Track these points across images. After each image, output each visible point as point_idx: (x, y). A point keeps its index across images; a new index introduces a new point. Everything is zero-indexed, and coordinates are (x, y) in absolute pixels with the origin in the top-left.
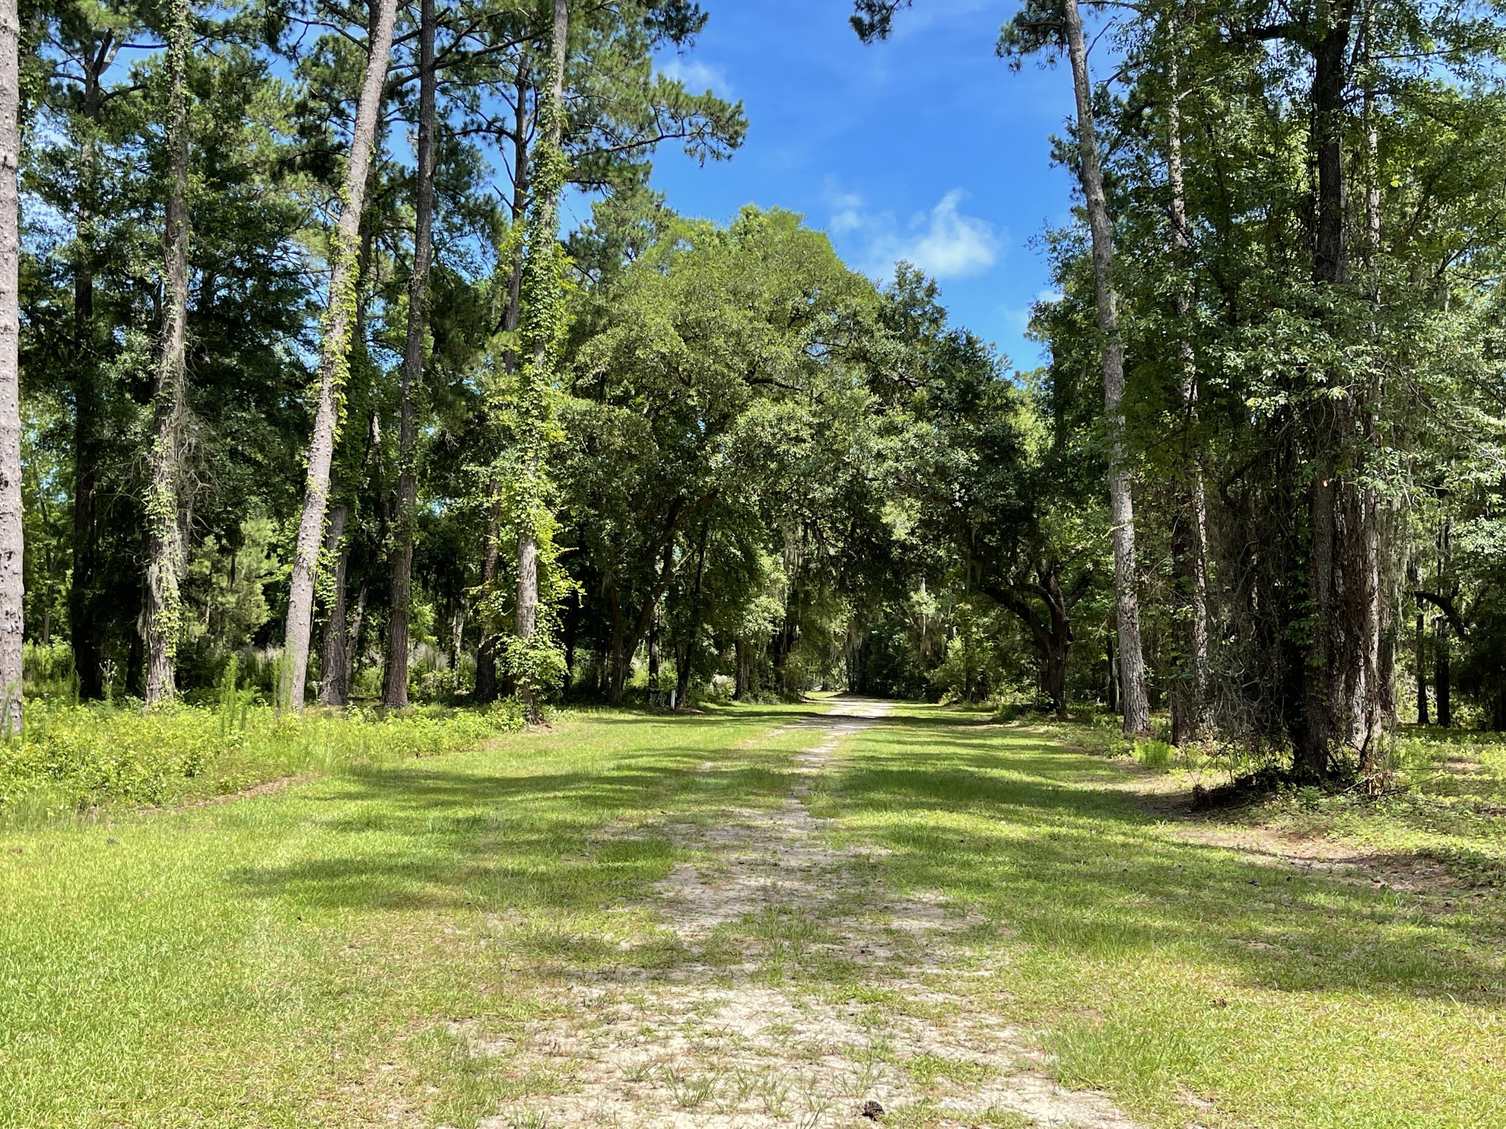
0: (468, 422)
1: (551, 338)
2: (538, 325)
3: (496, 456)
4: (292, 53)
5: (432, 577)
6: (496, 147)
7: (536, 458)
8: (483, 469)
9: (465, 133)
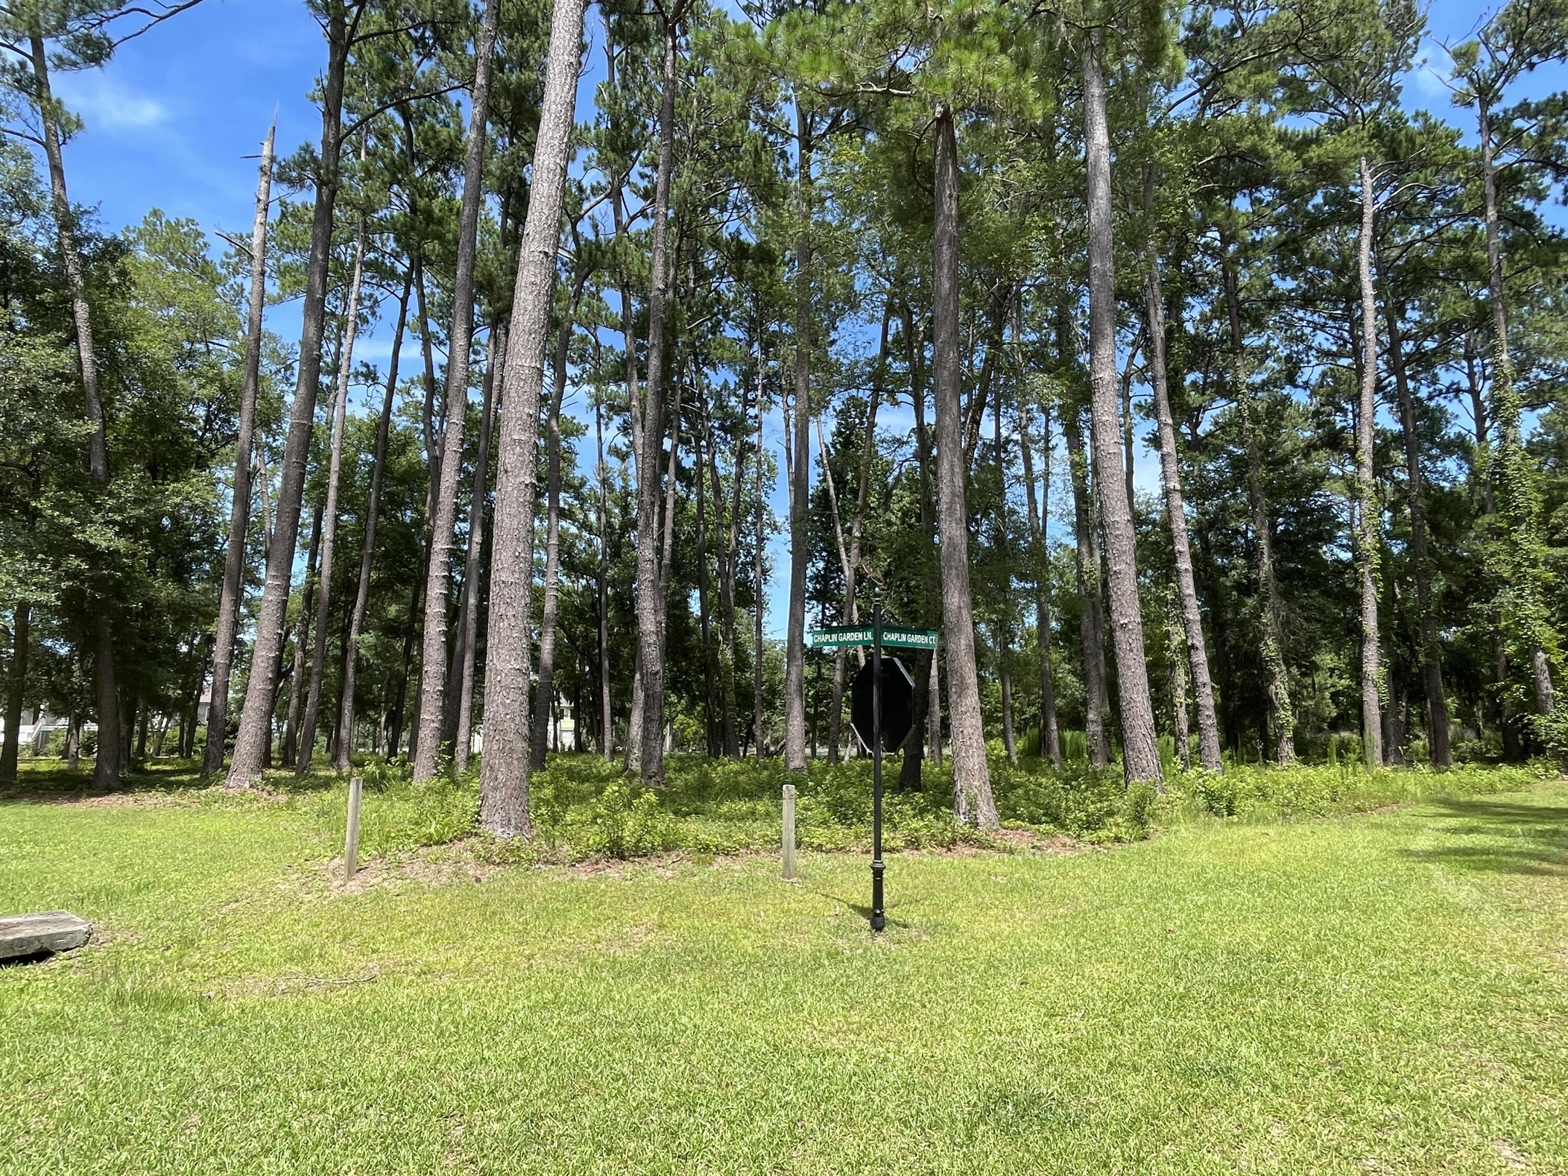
0: (1467, 576)
1: (1530, 513)
2: (1517, 507)
3: (1494, 595)
4: (1306, 385)
5: (1454, 680)
6: (1456, 401)
7: (1533, 594)
8: (1485, 606)
9: (1430, 398)
